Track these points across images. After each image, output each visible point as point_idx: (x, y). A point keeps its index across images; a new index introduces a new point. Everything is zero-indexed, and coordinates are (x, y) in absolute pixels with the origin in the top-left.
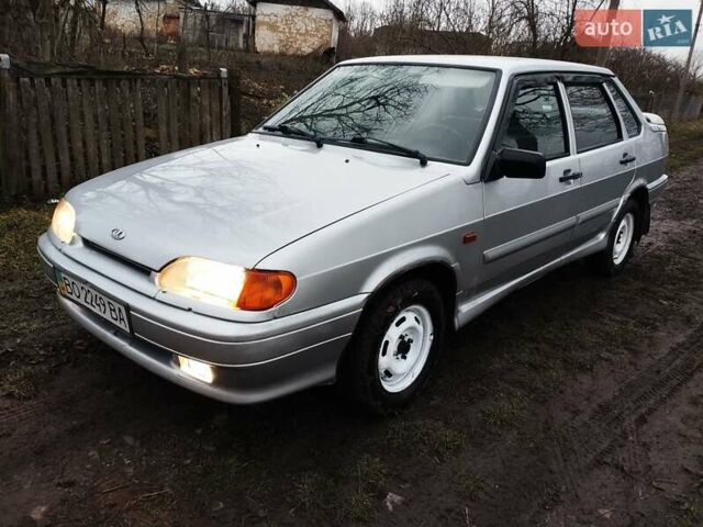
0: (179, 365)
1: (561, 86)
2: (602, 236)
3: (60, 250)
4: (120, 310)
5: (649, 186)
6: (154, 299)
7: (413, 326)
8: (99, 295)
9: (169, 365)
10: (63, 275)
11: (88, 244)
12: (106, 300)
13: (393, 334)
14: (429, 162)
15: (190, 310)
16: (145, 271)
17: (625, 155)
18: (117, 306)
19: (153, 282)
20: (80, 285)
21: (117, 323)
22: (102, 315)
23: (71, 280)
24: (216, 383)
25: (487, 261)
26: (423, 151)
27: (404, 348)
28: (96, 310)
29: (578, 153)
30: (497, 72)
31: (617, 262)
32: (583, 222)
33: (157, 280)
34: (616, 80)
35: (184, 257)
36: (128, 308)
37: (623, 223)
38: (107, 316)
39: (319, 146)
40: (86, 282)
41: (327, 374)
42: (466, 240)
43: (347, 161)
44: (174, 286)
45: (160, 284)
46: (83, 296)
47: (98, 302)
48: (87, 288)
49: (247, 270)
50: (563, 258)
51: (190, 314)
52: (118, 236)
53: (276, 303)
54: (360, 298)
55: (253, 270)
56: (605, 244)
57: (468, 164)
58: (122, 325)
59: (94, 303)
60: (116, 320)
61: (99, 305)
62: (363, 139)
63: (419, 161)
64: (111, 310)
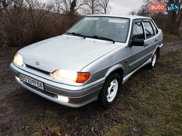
0: (58, 98)
1: (142, 22)
2: (150, 59)
3: (19, 68)
4: (41, 84)
5: (160, 47)
6: (51, 81)
7: (114, 85)
8: (34, 80)
10: (21, 75)
12: (36, 81)
14: (115, 42)
15: (62, 83)
16: (47, 73)
17: (156, 39)
18: (40, 83)
19: (50, 76)
20: (27, 77)
22: (34, 85)
23: (24, 76)
24: (69, 102)
25: (129, 67)
26: (114, 40)
27: (112, 90)
29: (147, 39)
30: (129, 19)
31: (153, 65)
32: (148, 56)
33: (51, 76)
34: (152, 20)
35: (58, 69)
36: (44, 83)
37: (154, 56)
38: (36, 85)
39: (85, 38)
40: (30, 77)
41: (95, 98)
42: (126, 62)
43: (94, 42)
44: (55, 77)
45: (52, 77)
46: (28, 80)
47: (33, 82)
49: (78, 72)
50: (143, 65)
53: (86, 81)
54: (104, 78)
55: (80, 72)
56: (151, 61)
57: (125, 43)
58: (41, 88)
59: (31, 82)
60: (39, 86)
61: (33, 83)
62: (97, 36)
63: (112, 42)
64: (38, 84)
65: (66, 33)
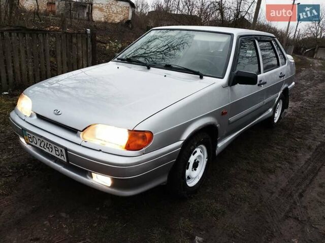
0: (92, 177)
1: (256, 41)
2: (271, 110)
3: (24, 120)
4: (61, 151)
5: (289, 87)
6: (80, 145)
7: (200, 155)
8: (49, 143)
9: (87, 178)
10: (27, 133)
11: (40, 117)
12: (53, 146)
13: (192, 159)
14: (204, 77)
15: (100, 150)
16: (74, 131)
17: (281, 73)
18: (60, 149)
19: (79, 136)
20: (37, 138)
21: (59, 157)
22: (50, 153)
23: (32, 135)
24: (113, 186)
25: (229, 123)
26: (201, 72)
27: (196, 165)
28: (47, 150)
29: (264, 72)
30: (231, 35)
31: (275, 121)
32: (266, 104)
33: (81, 136)
34: (276, 39)
35: (95, 124)
36: (66, 150)
37: (278, 104)
38: (53, 153)
39: (149, 68)
40: (42, 137)
41: (163, 180)
42: (223, 114)
43: (165, 76)
44: (87, 138)
45: (83, 137)
46: (38, 144)
47: (48, 146)
48: (41, 139)
49: (129, 130)
50: (256, 120)
51: (100, 153)
52: (58, 114)
53: (144, 146)
54: (180, 143)
55: (133, 130)
56: (272, 114)
57: (222, 78)
58: (62, 158)
59: (45, 147)
60: (59, 155)
61: (48, 148)
62: (170, 65)
63: (199, 76)
64: (56, 150)
65: (116, 59)
